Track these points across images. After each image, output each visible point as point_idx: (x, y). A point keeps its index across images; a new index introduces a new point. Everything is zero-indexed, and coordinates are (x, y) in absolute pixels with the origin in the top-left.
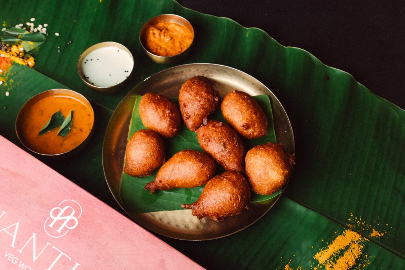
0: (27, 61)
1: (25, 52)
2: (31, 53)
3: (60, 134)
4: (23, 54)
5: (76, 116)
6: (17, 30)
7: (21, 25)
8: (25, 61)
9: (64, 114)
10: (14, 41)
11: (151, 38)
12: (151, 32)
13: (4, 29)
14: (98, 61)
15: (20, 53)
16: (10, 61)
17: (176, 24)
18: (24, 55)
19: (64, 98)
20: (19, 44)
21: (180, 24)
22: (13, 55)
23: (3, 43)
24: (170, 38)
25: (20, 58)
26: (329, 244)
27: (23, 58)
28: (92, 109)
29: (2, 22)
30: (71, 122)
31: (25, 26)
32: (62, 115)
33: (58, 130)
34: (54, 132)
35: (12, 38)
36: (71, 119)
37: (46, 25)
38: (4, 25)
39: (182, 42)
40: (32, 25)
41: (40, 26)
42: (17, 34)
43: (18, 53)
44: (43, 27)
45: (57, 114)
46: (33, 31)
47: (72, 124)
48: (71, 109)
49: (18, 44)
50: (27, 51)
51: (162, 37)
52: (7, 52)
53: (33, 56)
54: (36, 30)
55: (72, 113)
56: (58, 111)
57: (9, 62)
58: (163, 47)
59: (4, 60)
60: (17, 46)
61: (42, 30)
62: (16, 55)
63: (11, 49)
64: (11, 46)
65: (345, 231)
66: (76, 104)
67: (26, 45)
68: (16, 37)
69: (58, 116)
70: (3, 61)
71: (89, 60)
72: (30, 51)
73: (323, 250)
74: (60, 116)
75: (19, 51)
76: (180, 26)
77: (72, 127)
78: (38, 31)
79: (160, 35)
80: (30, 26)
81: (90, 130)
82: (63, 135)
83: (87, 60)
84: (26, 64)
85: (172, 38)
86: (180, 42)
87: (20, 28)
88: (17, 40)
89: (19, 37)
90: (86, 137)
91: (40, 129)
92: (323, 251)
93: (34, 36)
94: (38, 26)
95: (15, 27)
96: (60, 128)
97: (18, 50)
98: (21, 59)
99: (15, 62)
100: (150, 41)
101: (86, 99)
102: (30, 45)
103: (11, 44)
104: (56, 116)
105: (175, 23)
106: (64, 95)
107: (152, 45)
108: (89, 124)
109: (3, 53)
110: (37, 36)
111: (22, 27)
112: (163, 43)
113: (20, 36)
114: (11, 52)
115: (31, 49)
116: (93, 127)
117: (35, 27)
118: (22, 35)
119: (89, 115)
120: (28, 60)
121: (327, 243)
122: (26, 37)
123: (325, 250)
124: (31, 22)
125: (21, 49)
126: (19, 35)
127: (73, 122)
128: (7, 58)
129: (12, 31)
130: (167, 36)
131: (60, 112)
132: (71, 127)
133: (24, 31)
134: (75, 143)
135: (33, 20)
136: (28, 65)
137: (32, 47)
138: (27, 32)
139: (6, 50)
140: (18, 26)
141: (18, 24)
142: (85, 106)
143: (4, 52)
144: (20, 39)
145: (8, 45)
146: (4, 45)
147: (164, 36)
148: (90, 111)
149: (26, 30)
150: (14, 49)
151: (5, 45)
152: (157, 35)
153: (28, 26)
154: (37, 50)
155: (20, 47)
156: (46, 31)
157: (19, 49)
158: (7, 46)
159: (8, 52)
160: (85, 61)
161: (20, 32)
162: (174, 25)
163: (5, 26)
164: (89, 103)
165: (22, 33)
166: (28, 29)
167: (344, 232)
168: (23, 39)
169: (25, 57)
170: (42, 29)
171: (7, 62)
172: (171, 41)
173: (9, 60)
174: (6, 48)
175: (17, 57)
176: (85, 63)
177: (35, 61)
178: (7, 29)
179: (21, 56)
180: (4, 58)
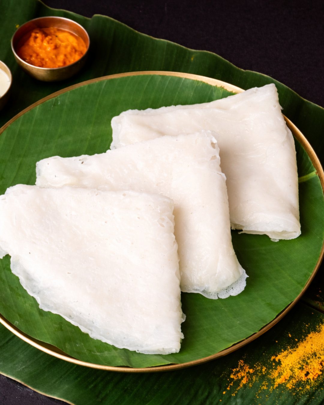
11: (31, 42)
21: (71, 32)
24: (53, 48)
26: (298, 341)
39: (69, 56)
51: (45, 44)
58: (41, 55)
65: (319, 325)
73: (290, 348)
76: (72, 34)
79: (42, 41)
85: (56, 47)
86: (65, 55)
92: (290, 350)
100: (28, 45)
107: (28, 51)
112: (44, 51)
121: (296, 340)
123: (293, 348)
130: (51, 44)
147: (48, 43)
152: (39, 40)
167: (317, 326)
172: (55, 51)
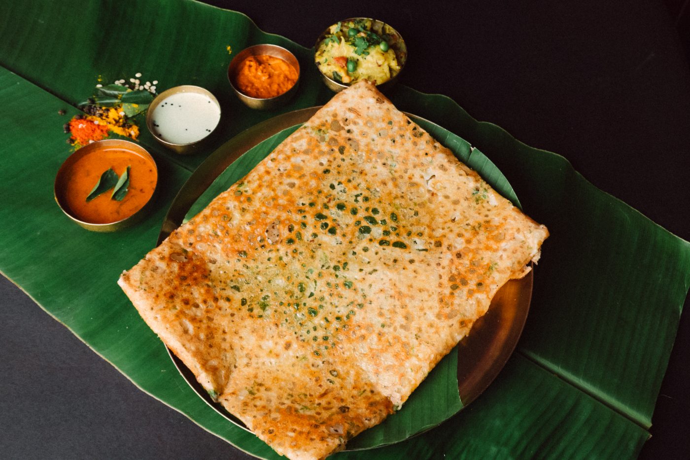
0: (129, 131)
1: (126, 117)
2: (135, 119)
3: (114, 198)
4: (123, 121)
5: (134, 173)
6: (116, 89)
7: (123, 81)
8: (127, 130)
9: (117, 171)
10: (112, 103)
11: (246, 71)
12: (248, 63)
13: (99, 86)
14: (180, 108)
15: (120, 119)
16: (107, 130)
17: (283, 61)
18: (125, 122)
19: (116, 152)
20: (119, 106)
22: (110, 123)
23: (98, 106)
24: (268, 77)
25: (119, 126)
27: (124, 126)
28: (154, 163)
29: (97, 76)
30: (128, 182)
31: (127, 82)
32: (115, 174)
33: (111, 194)
34: (106, 196)
35: (110, 99)
36: (126, 178)
37: (155, 82)
38: (99, 80)
39: (282, 85)
40: (137, 82)
41: (148, 84)
42: (116, 93)
43: (117, 119)
44: (152, 85)
45: (108, 172)
46: (139, 90)
47: (130, 184)
48: (127, 165)
49: (117, 107)
50: (130, 116)
51: (259, 73)
52: (102, 119)
53: (136, 124)
54: (141, 88)
55: (129, 170)
56: (109, 168)
57: (104, 132)
58: (256, 85)
59: (99, 129)
60: (116, 109)
61: (150, 89)
62: (114, 122)
63: (108, 113)
64: (108, 110)
66: (132, 159)
67: (128, 108)
68: (115, 97)
69: (110, 176)
70: (97, 129)
71: (169, 104)
72: (133, 117)
74: (112, 175)
75: (119, 116)
77: (130, 187)
78: (145, 89)
79: (256, 70)
80: (135, 84)
81: (153, 189)
82: (118, 199)
83: (166, 103)
84: (128, 134)
85: (270, 77)
86: (279, 84)
87: (120, 85)
88: (117, 101)
89: (119, 98)
90: (149, 199)
91: (87, 194)
93: (139, 95)
94: (145, 84)
95: (114, 83)
96: (113, 190)
97: (117, 115)
98: (121, 128)
99: (113, 131)
100: (243, 74)
101: (144, 150)
102: (134, 108)
103: (109, 106)
104: (108, 176)
105: (283, 59)
106: (116, 148)
107: (243, 80)
108: (152, 182)
109: (97, 120)
110: (142, 95)
111: (124, 84)
112: (258, 81)
113: (120, 96)
114: (108, 118)
115: (135, 114)
116: (158, 185)
117: (140, 85)
118: (123, 94)
119: (151, 171)
120: (130, 129)
122: (128, 96)
124: (136, 78)
125: (122, 114)
126: (120, 94)
127: (130, 181)
128: (103, 126)
129: (110, 89)
130: (265, 72)
131: (111, 170)
132: (127, 188)
133: (126, 90)
134: (136, 207)
135: (138, 75)
136: (130, 135)
137: (137, 111)
138: (129, 90)
139: (101, 115)
140: (118, 83)
141: (119, 80)
142: (144, 159)
143: (99, 119)
144: (120, 99)
145: (104, 108)
146: (98, 108)
147: (262, 72)
148: (152, 165)
149: (130, 87)
150: (113, 114)
151: (101, 108)
152: (253, 69)
153: (132, 83)
154: (142, 115)
155: (121, 111)
156: (156, 90)
157: (118, 113)
158: (102, 110)
159: (104, 118)
160: (163, 103)
161: (119, 91)
162: (281, 61)
163: (101, 82)
164: (149, 154)
165: (123, 91)
166: (132, 86)
168: (124, 100)
169: (126, 125)
170: (150, 87)
171: (102, 131)
172: (269, 81)
173: (105, 129)
174: (101, 112)
175: (115, 125)
176: (163, 106)
177: (139, 130)
178: (103, 85)
179: (121, 124)
180: (99, 126)
